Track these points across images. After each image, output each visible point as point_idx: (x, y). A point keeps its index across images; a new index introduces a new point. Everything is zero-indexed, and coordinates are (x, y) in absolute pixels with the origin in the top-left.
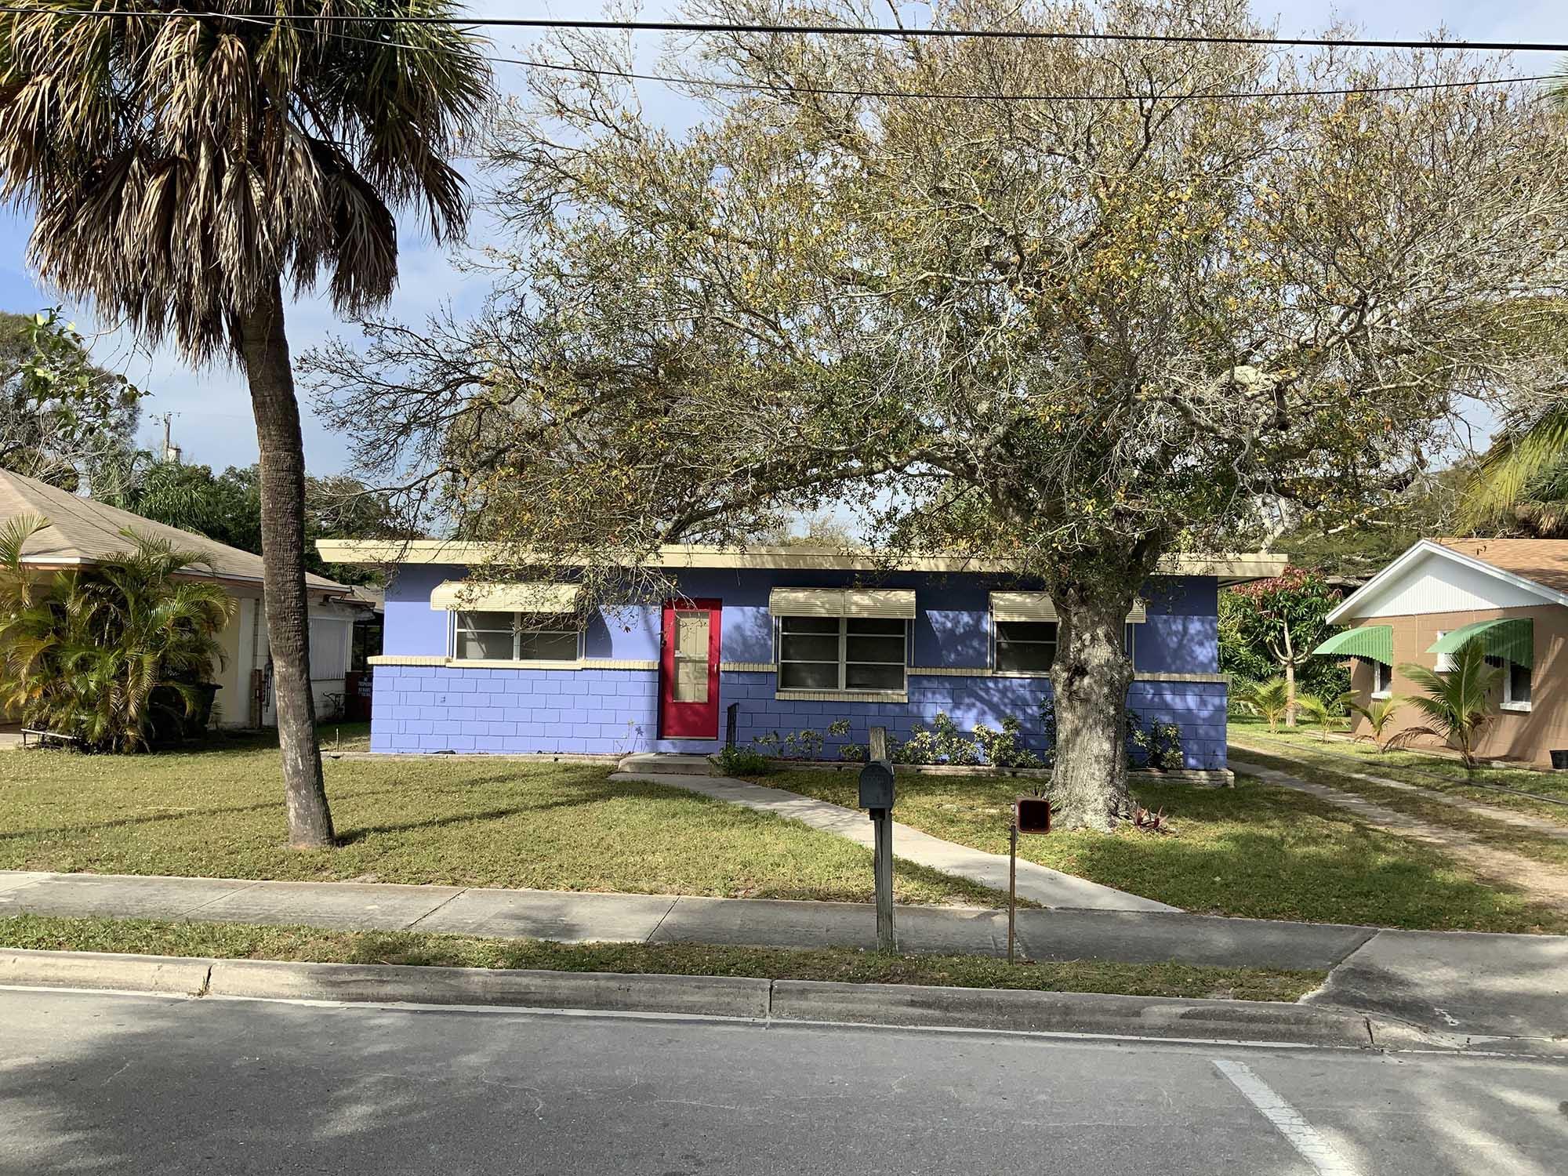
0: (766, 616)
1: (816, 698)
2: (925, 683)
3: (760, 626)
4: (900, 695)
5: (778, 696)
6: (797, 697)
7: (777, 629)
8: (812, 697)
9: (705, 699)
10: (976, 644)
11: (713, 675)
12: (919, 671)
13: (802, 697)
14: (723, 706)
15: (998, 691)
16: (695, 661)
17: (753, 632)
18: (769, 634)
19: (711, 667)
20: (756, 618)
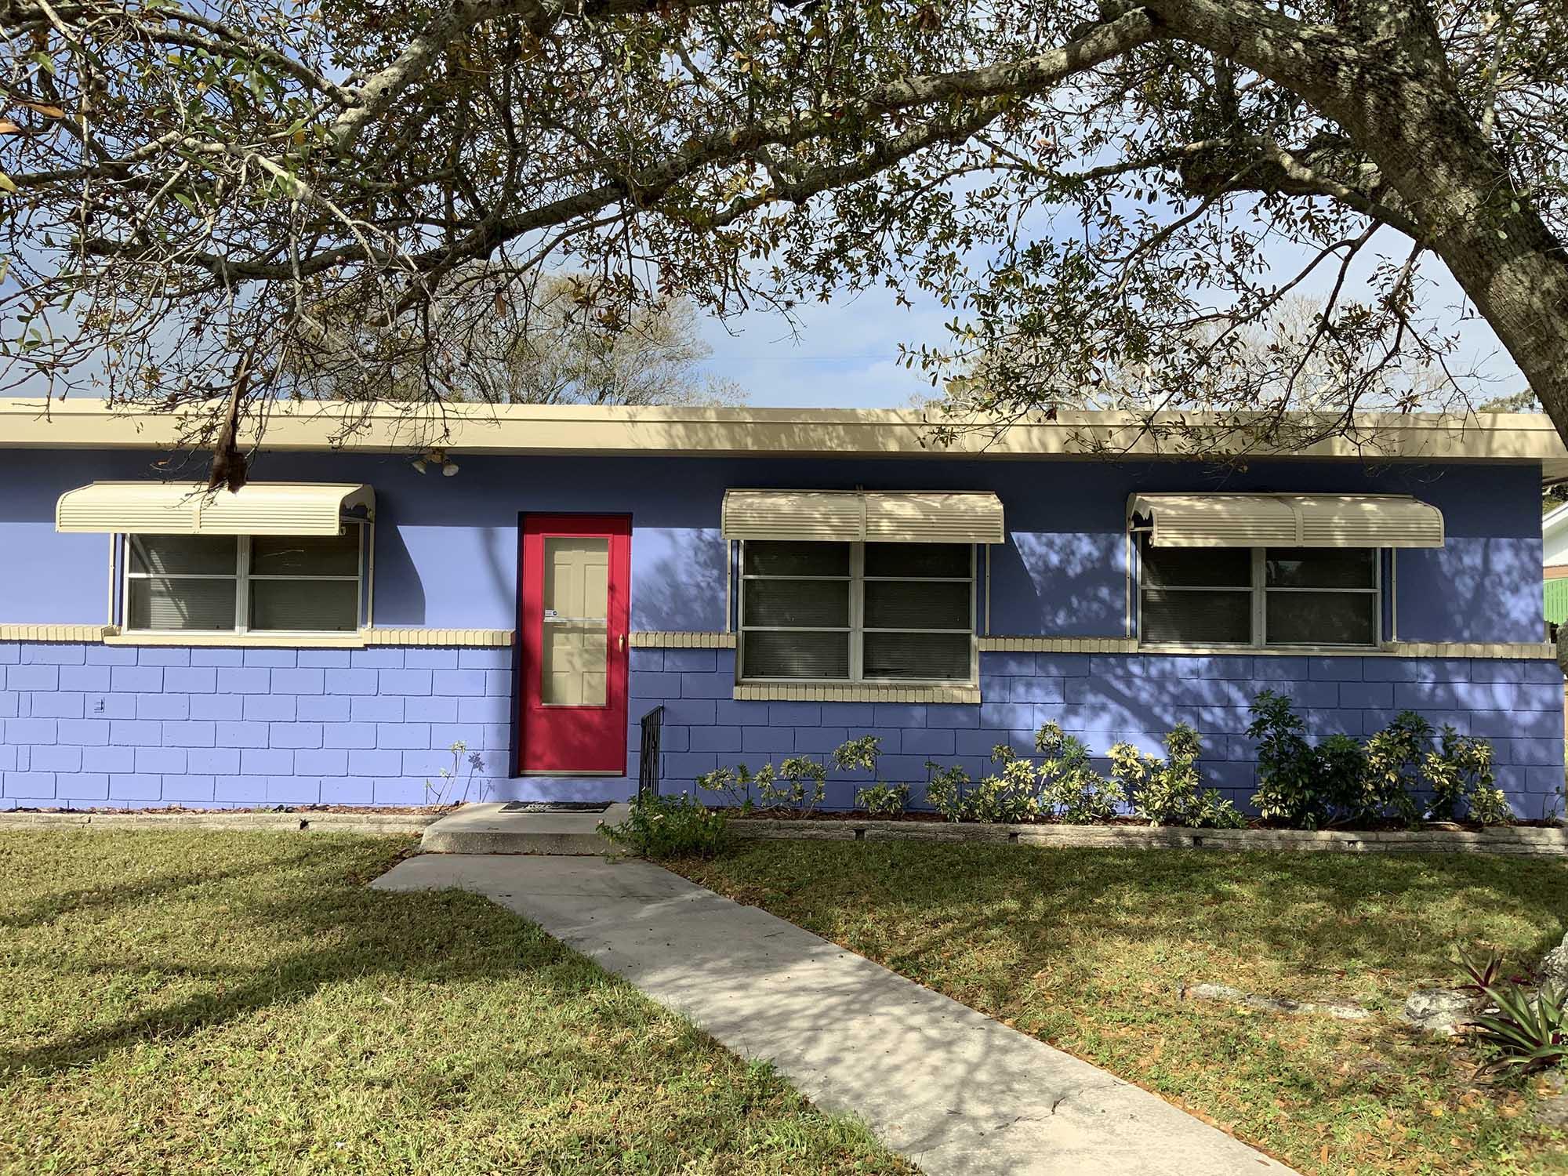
0: (716, 546)
1: (810, 695)
2: (1013, 667)
3: (705, 565)
4: (966, 691)
5: (738, 693)
6: (773, 694)
7: (735, 569)
8: (801, 695)
9: (602, 701)
10: (1104, 592)
11: (617, 657)
12: (1001, 645)
13: (783, 694)
14: (636, 712)
15: (1148, 679)
16: (583, 631)
17: (690, 575)
18: (721, 580)
19: (612, 642)
20: (696, 550)
